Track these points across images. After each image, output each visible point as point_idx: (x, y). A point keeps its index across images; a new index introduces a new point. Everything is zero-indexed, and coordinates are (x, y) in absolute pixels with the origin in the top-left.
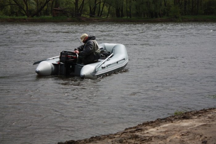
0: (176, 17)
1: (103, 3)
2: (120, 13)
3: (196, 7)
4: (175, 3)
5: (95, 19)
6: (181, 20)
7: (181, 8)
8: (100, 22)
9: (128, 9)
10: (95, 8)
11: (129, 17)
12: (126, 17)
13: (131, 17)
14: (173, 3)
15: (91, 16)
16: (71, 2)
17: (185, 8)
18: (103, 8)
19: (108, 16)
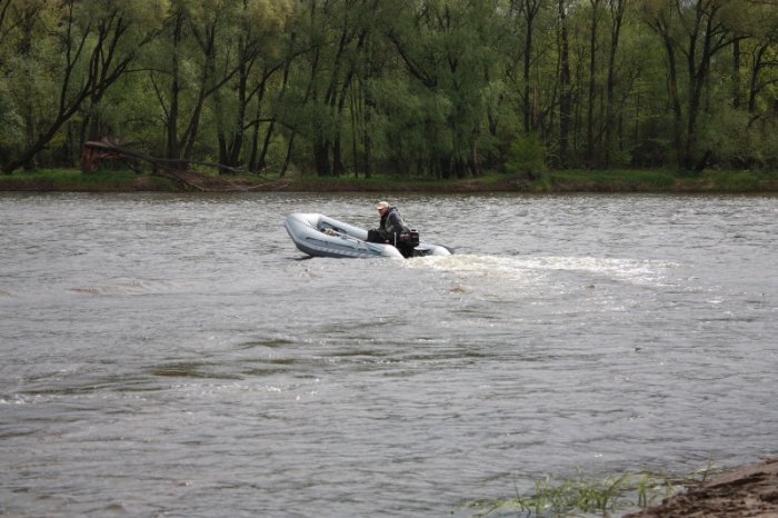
0: (531, 177)
1: (269, 123)
2: (331, 158)
3: (603, 138)
4: (526, 125)
5: (237, 183)
6: (549, 186)
7: (548, 145)
8: (255, 190)
9: (361, 147)
10: (238, 141)
11: (361, 176)
12: (352, 175)
13: (368, 176)
14: (521, 127)
15: (224, 171)
16: (154, 119)
17: (564, 143)
18: (267, 142)
19: (285, 169)
